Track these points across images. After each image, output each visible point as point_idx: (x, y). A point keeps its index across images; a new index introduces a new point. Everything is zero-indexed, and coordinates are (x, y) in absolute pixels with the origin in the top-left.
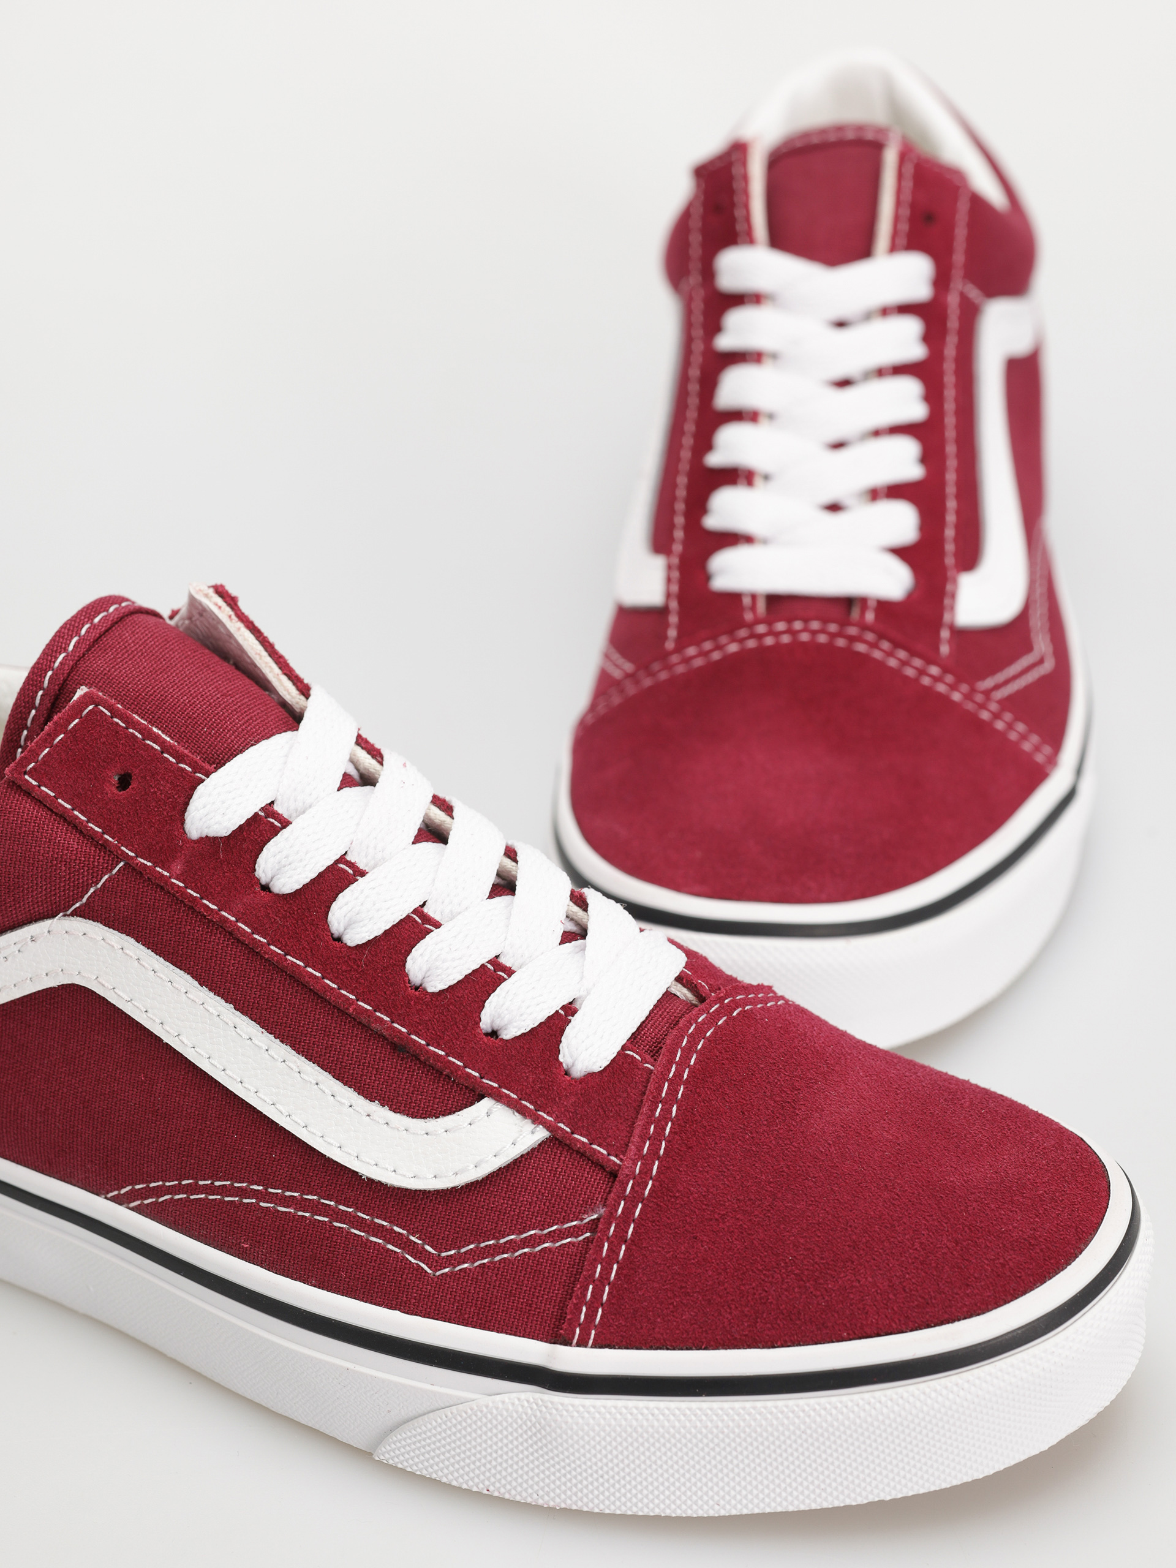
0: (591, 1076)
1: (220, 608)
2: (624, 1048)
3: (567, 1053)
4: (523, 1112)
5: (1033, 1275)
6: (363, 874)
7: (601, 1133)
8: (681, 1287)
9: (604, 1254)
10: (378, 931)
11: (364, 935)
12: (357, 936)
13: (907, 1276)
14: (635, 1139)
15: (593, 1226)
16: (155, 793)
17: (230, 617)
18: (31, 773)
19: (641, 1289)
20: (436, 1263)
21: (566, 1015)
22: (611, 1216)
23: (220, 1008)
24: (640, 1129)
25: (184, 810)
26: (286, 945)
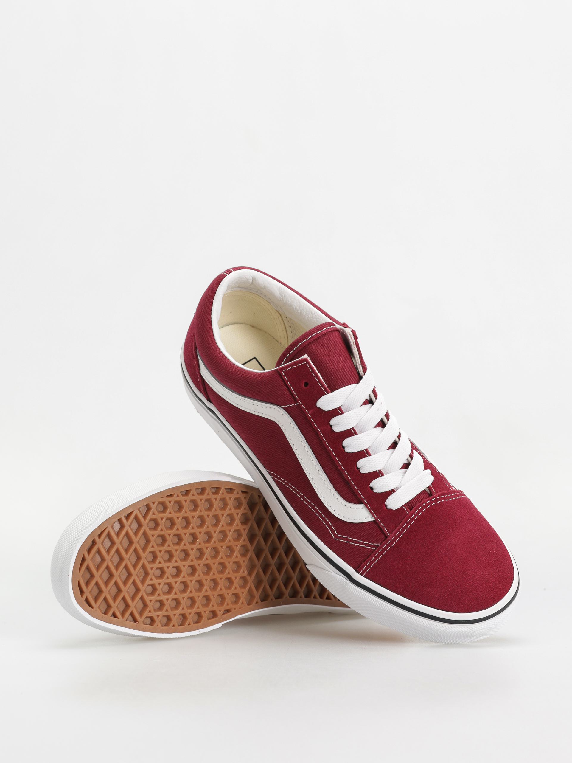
0: (391, 510)
1: (352, 339)
2: (403, 506)
3: (387, 503)
4: (371, 512)
5: (476, 608)
6: (356, 434)
7: (388, 525)
8: (390, 573)
9: (376, 556)
10: (354, 451)
11: (350, 451)
12: (348, 450)
13: (445, 596)
14: (395, 531)
15: (377, 547)
16: (312, 392)
17: (354, 343)
18: (284, 372)
19: (381, 568)
20: (336, 536)
21: (392, 491)
22: (381, 547)
23: (309, 450)
24: (397, 529)
25: (318, 400)
26: (330, 444)
